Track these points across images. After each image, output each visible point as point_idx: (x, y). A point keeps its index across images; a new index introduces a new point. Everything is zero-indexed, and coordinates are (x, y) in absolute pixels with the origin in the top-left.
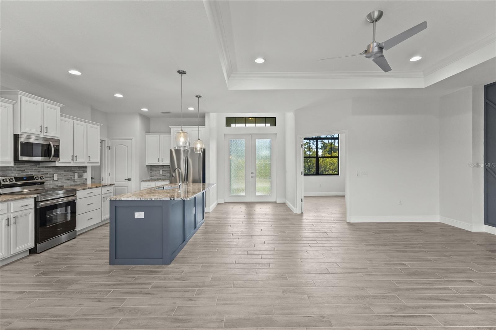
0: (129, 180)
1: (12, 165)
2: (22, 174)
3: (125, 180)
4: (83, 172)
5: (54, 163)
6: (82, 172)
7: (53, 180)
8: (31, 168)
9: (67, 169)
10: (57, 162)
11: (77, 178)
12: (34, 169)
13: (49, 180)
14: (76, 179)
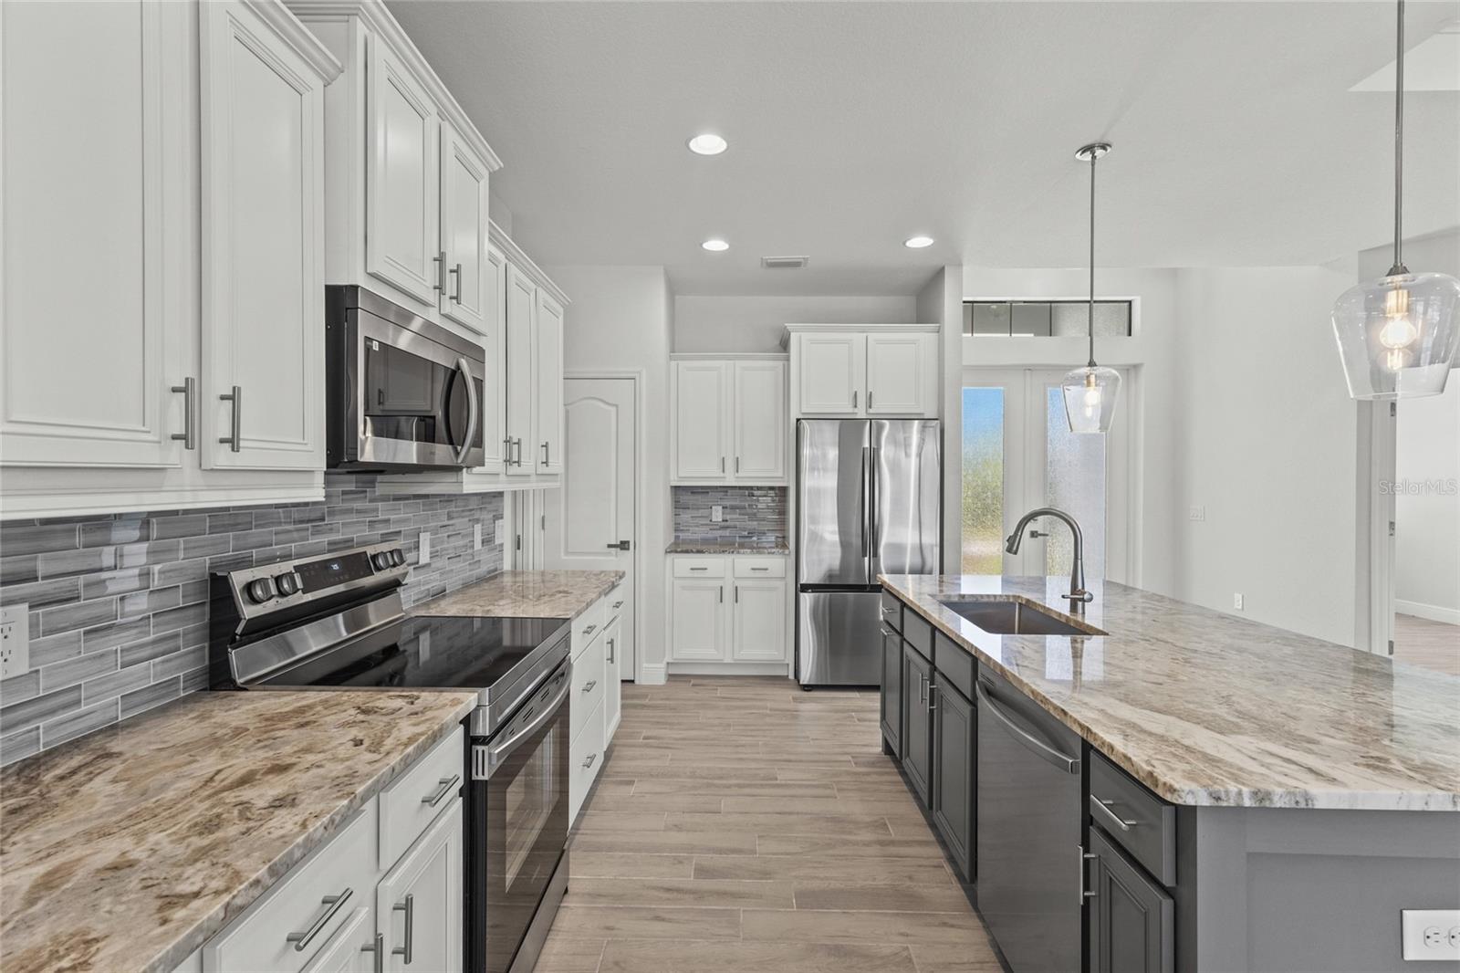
0: (624, 545)
1: (316, 493)
3: (610, 546)
4: (495, 518)
5: (450, 477)
6: (492, 515)
7: (416, 565)
10: (465, 470)
11: (480, 547)
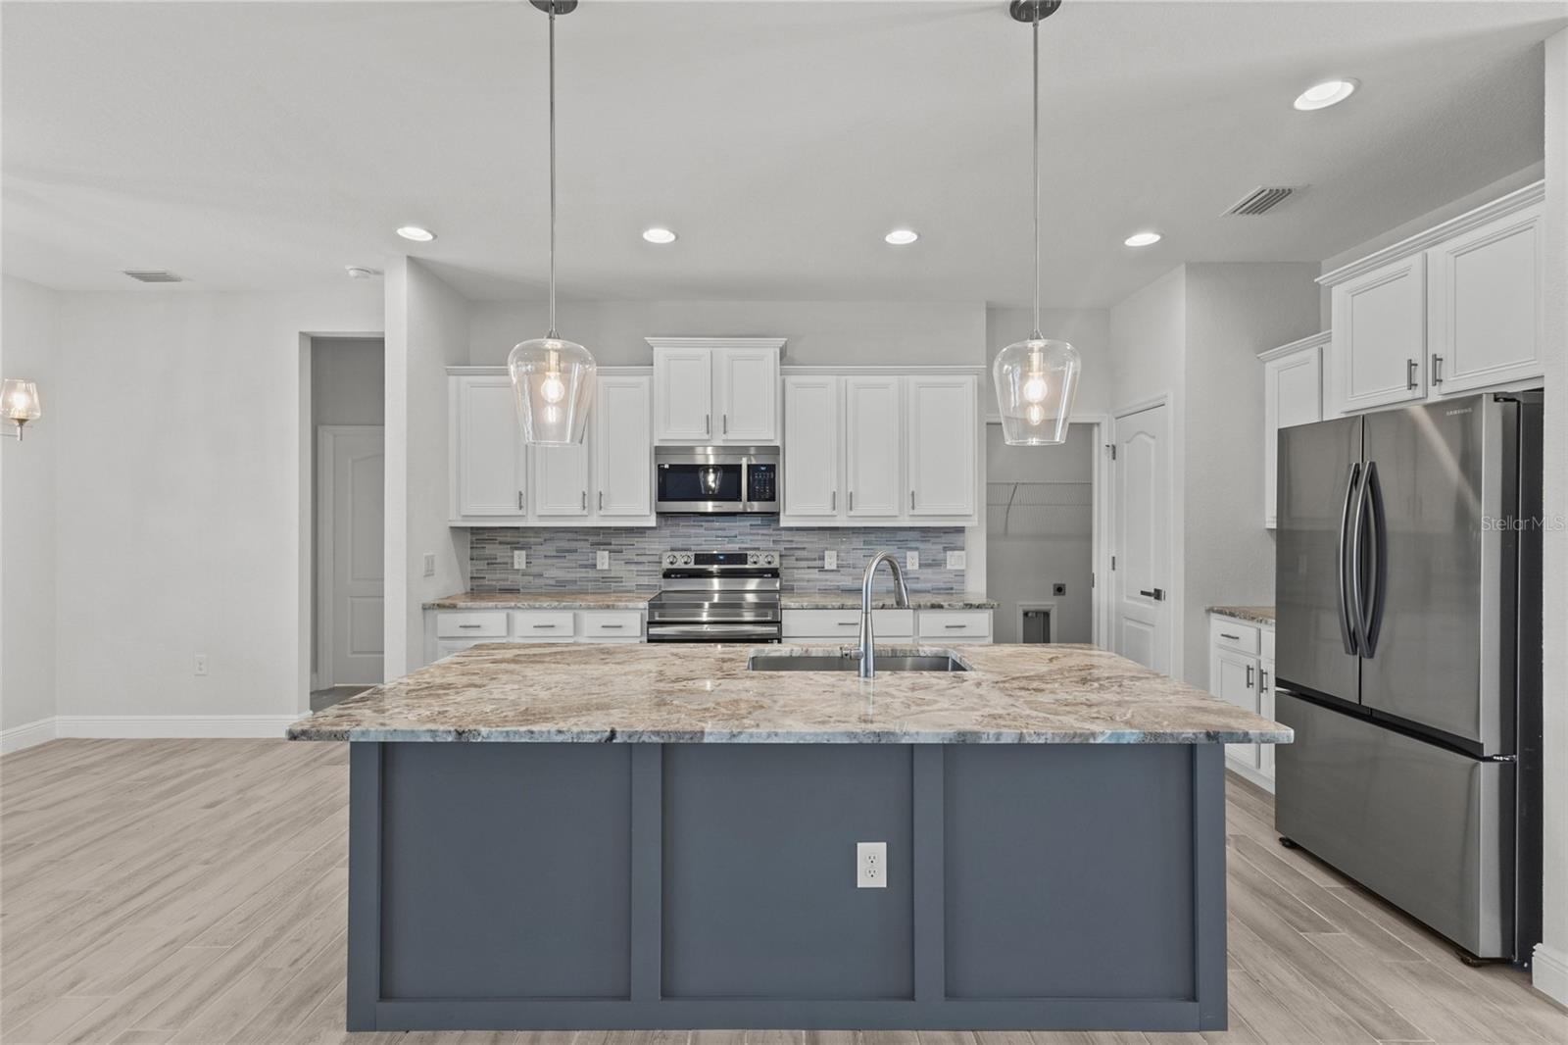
0: (1158, 595)
1: (652, 523)
2: (730, 546)
3: (1143, 592)
4: (945, 549)
6: (941, 547)
7: (822, 569)
8: (752, 532)
9: (872, 537)
11: (916, 567)
12: (763, 535)
13: (809, 568)
14: (914, 571)
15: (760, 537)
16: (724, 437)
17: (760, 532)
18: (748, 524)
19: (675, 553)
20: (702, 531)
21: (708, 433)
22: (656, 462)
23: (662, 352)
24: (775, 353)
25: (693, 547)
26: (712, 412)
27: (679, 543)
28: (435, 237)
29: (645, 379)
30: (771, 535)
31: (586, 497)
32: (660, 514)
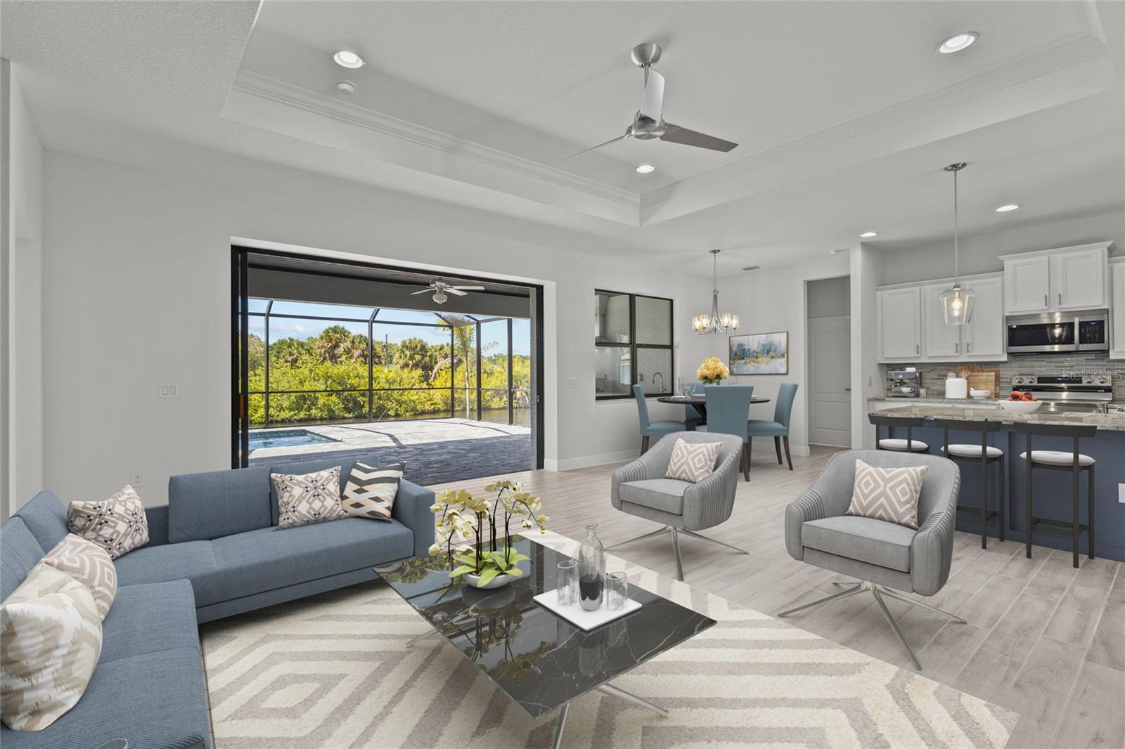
2: (1067, 372)
8: (1087, 363)
15: (1094, 367)
16: (1060, 306)
17: (1095, 363)
18: (1084, 358)
19: (1022, 377)
20: (1044, 364)
21: (1046, 305)
22: (1007, 324)
23: (1009, 263)
24: (1103, 252)
25: (1036, 374)
26: (1049, 294)
27: (1026, 371)
28: (877, 233)
29: (998, 280)
30: (1106, 365)
31: (959, 347)
32: (1010, 354)
